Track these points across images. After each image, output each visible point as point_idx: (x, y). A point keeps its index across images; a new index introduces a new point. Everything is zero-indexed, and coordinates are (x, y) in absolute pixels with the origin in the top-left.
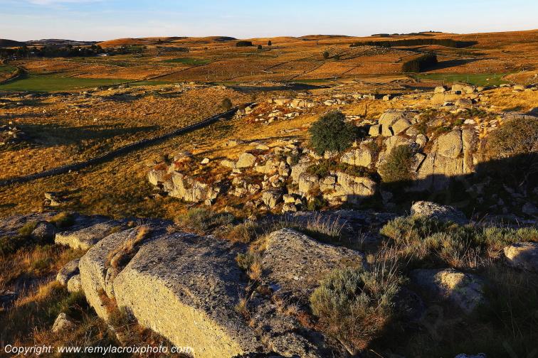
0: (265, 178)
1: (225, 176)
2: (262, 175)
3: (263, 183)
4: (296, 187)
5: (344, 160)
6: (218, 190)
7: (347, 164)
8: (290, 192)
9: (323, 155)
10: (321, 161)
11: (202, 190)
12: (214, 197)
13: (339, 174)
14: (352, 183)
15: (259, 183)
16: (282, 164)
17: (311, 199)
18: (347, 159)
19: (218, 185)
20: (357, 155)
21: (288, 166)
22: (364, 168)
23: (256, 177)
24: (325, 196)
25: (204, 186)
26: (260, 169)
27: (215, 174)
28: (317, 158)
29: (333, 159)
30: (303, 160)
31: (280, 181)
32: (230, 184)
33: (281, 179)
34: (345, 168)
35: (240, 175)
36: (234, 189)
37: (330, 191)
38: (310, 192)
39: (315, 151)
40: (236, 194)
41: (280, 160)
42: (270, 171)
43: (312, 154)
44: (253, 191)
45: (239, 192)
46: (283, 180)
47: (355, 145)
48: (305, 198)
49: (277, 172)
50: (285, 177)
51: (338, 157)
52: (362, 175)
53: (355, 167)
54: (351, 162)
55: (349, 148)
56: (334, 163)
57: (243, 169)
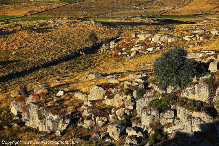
0: (113, 111)
1: (76, 108)
2: (110, 108)
3: (110, 116)
4: (139, 120)
5: (185, 95)
6: (68, 121)
7: (187, 99)
8: (134, 125)
9: (166, 89)
10: (163, 95)
11: (53, 121)
12: (64, 128)
13: (179, 108)
14: (190, 117)
15: (107, 116)
16: (129, 97)
17: (151, 132)
18: (188, 94)
19: (68, 117)
20: (196, 90)
21: (133, 100)
22: (202, 103)
23: (104, 110)
24: (165, 130)
25: (55, 117)
26: (108, 102)
27: (67, 106)
28: (161, 92)
29: (175, 93)
30: (148, 94)
31: (125, 114)
32: (80, 115)
33: (126, 112)
34: (184, 103)
35: (90, 108)
36: (83, 121)
37: (169, 125)
38: (151, 126)
39: (159, 85)
40: (85, 126)
41: (127, 94)
42: (117, 105)
43: (156, 88)
44: (100, 123)
45: (87, 124)
46: (128, 114)
47: (195, 80)
48: (146, 131)
49: (123, 106)
50: (130, 111)
51: (180, 92)
52: (199, 110)
53: (194, 101)
54: (191, 97)
55: (189, 83)
56: (175, 98)
57: (93, 102)
